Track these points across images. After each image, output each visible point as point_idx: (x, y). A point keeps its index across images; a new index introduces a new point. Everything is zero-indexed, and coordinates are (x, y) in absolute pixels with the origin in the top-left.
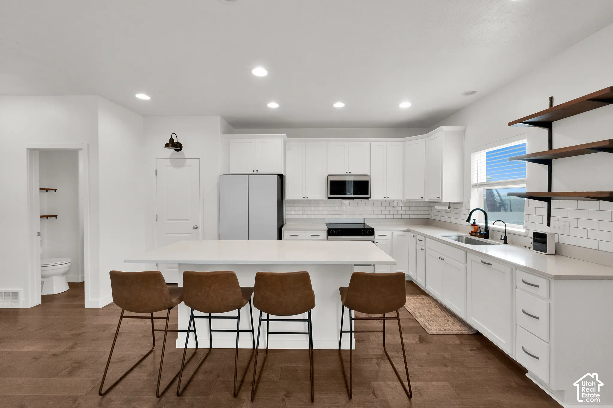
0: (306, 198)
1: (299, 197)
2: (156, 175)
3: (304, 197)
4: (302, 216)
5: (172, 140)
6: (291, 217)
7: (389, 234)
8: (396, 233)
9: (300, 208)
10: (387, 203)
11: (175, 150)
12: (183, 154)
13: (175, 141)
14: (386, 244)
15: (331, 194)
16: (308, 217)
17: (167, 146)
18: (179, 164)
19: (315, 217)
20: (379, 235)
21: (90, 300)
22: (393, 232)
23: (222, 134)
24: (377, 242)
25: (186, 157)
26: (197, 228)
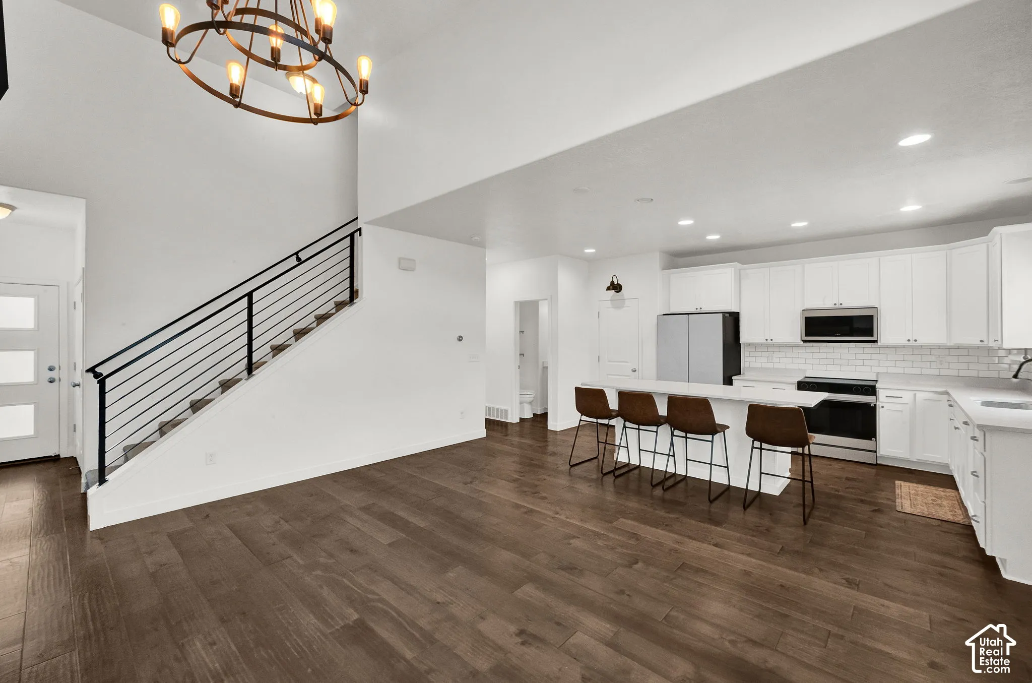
0: (769, 340)
1: (759, 339)
2: (599, 317)
3: (767, 340)
4: (770, 365)
5: (612, 282)
6: (753, 365)
7: (907, 397)
8: (920, 396)
9: (766, 354)
10: (913, 349)
11: (616, 292)
12: (623, 295)
13: (616, 283)
14: (902, 411)
15: (806, 335)
16: (777, 366)
17: (608, 289)
18: (618, 305)
19: (789, 366)
20: (887, 396)
21: (551, 423)
22: (915, 394)
23: (663, 269)
24: (883, 407)
25: (625, 298)
26: (635, 371)
